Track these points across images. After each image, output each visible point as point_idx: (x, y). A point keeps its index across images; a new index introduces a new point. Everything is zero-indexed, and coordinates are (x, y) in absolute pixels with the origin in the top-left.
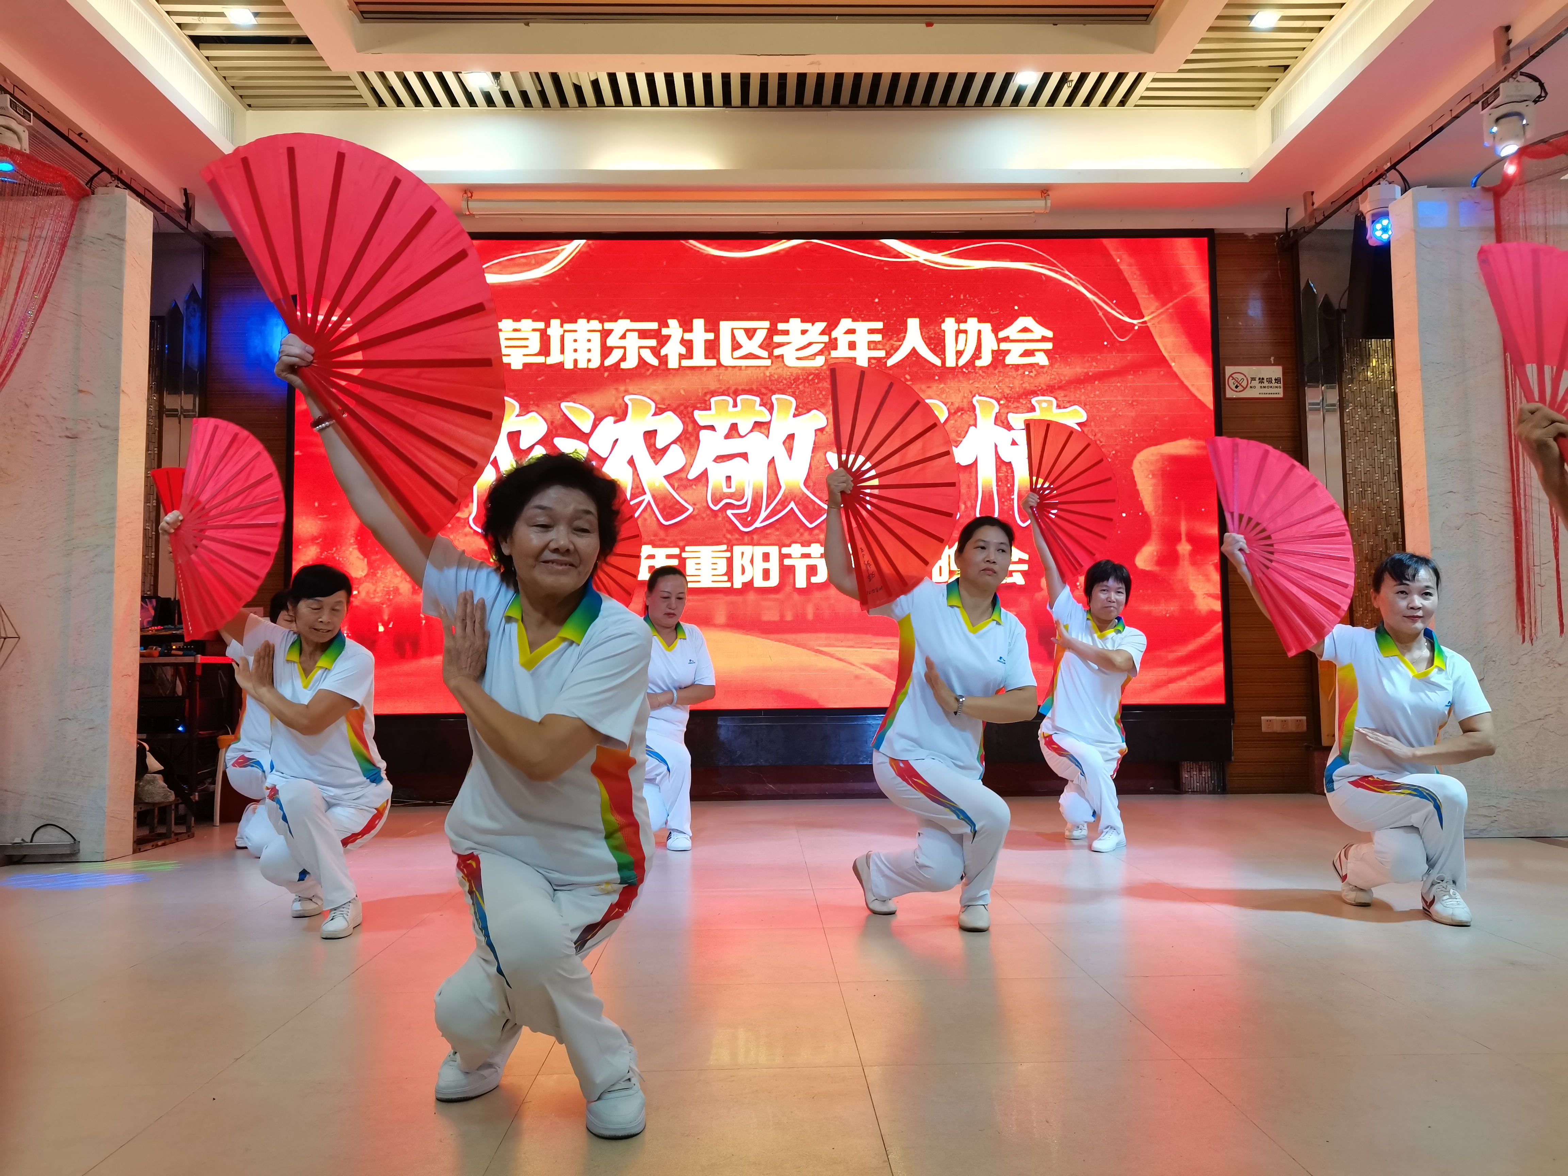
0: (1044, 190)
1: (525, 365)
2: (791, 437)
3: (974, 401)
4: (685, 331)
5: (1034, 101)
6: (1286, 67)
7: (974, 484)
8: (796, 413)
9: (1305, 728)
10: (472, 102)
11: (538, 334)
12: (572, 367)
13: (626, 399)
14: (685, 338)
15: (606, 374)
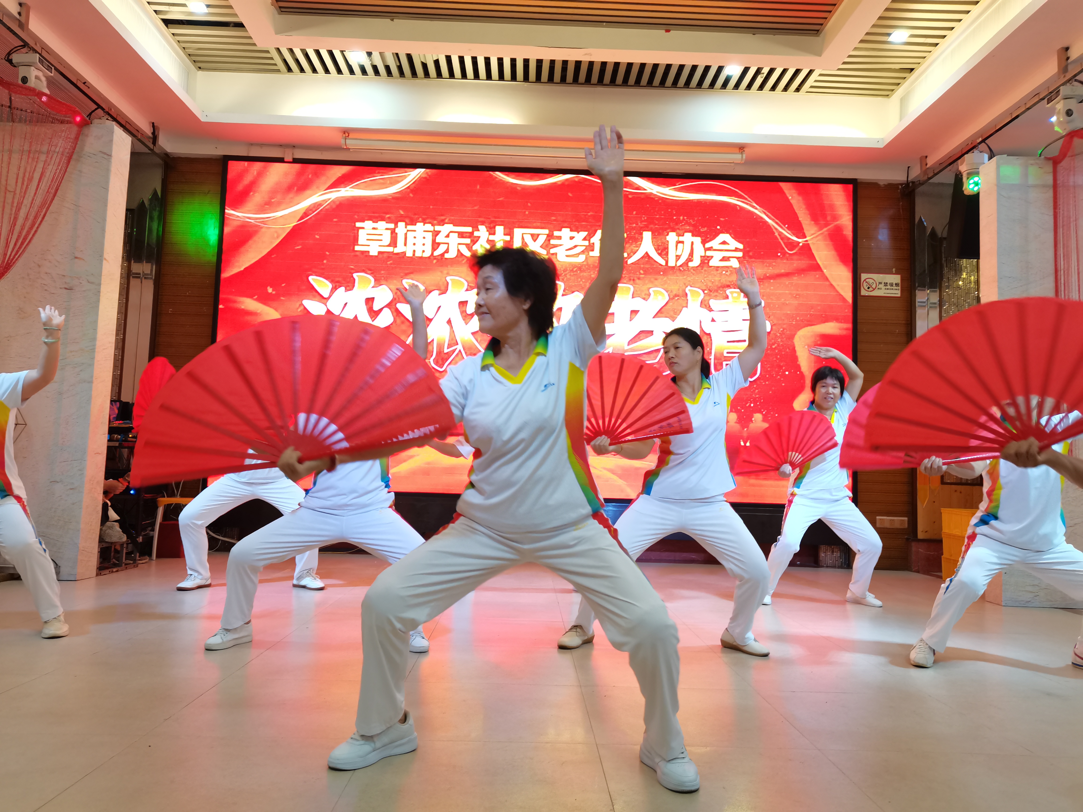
0: (741, 148)
1: (380, 253)
3: (687, 290)
4: (490, 234)
5: (737, 86)
6: (912, 70)
8: (564, 293)
9: (906, 526)
10: (352, 72)
11: (389, 232)
12: (411, 255)
13: (448, 279)
14: (490, 239)
15: (435, 261)
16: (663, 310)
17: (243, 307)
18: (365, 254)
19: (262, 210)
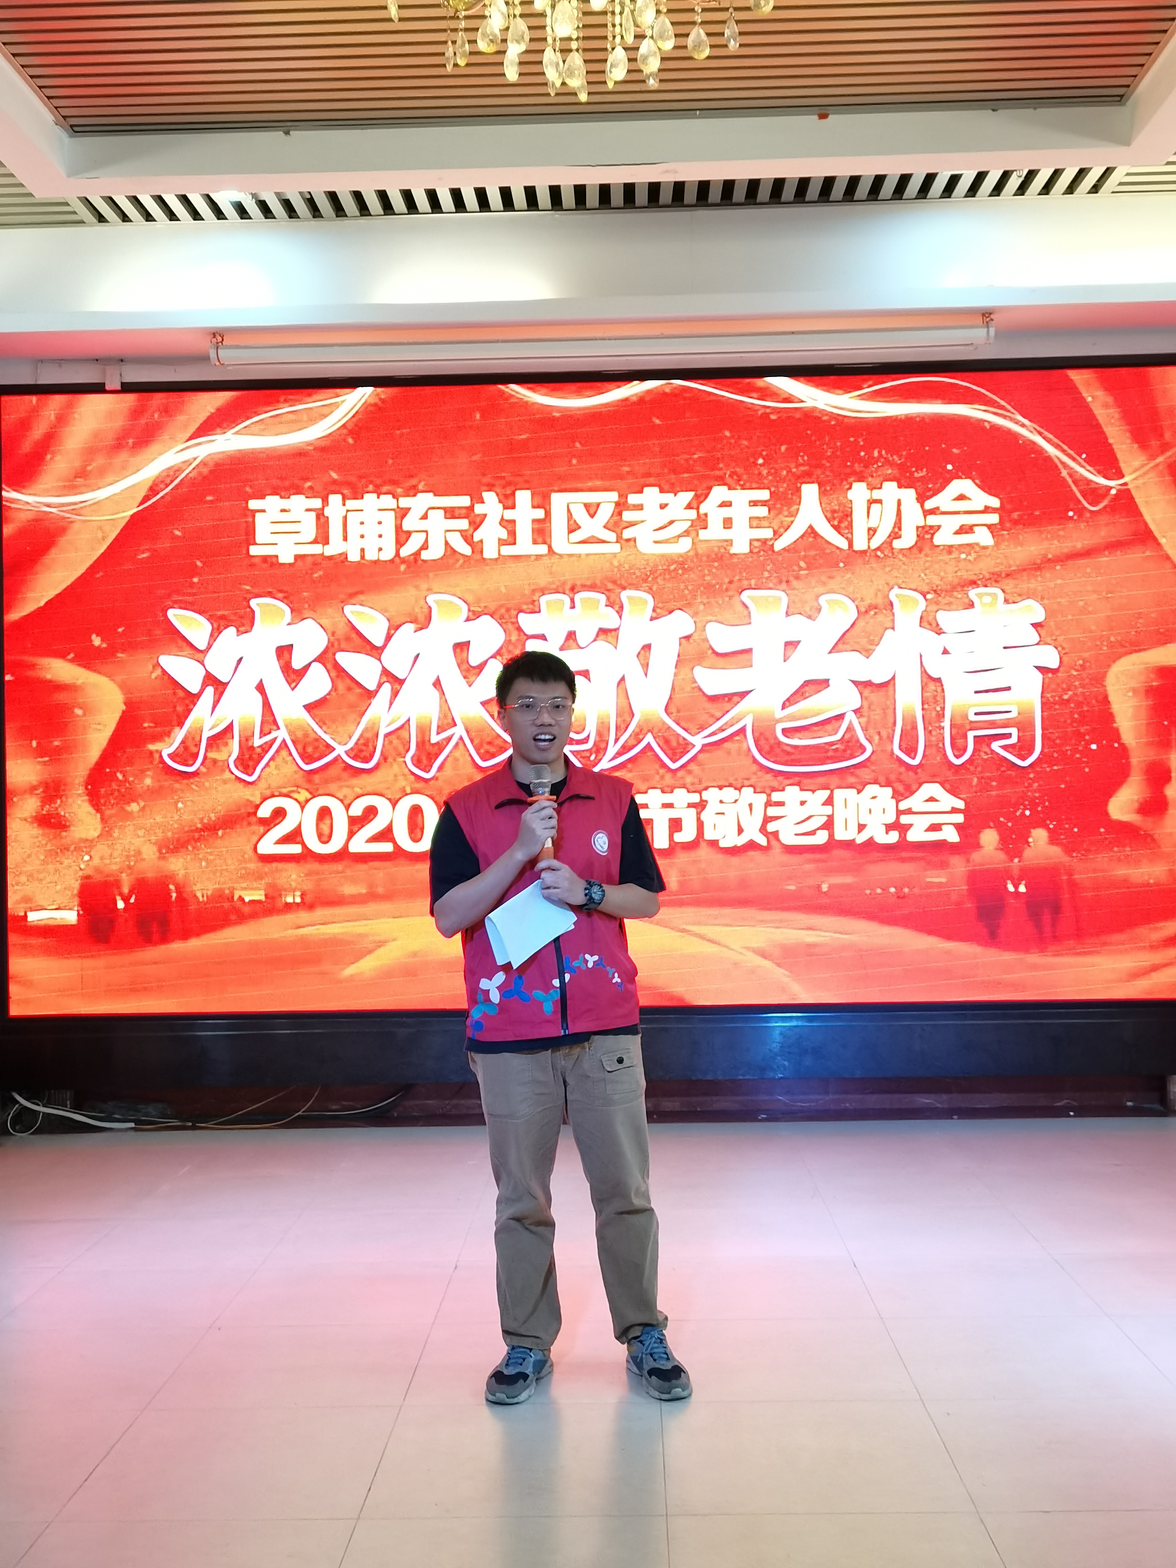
0: (986, 315)
1: (297, 557)
2: (647, 647)
3: (892, 596)
4: (505, 508)
5: (973, 190)
7: (892, 707)
8: (654, 615)
10: (219, 214)
11: (313, 515)
12: (358, 558)
13: (431, 599)
14: (506, 518)
15: (403, 567)
16: (847, 636)
17: (49, 677)
18: (270, 561)
19: (70, 488)
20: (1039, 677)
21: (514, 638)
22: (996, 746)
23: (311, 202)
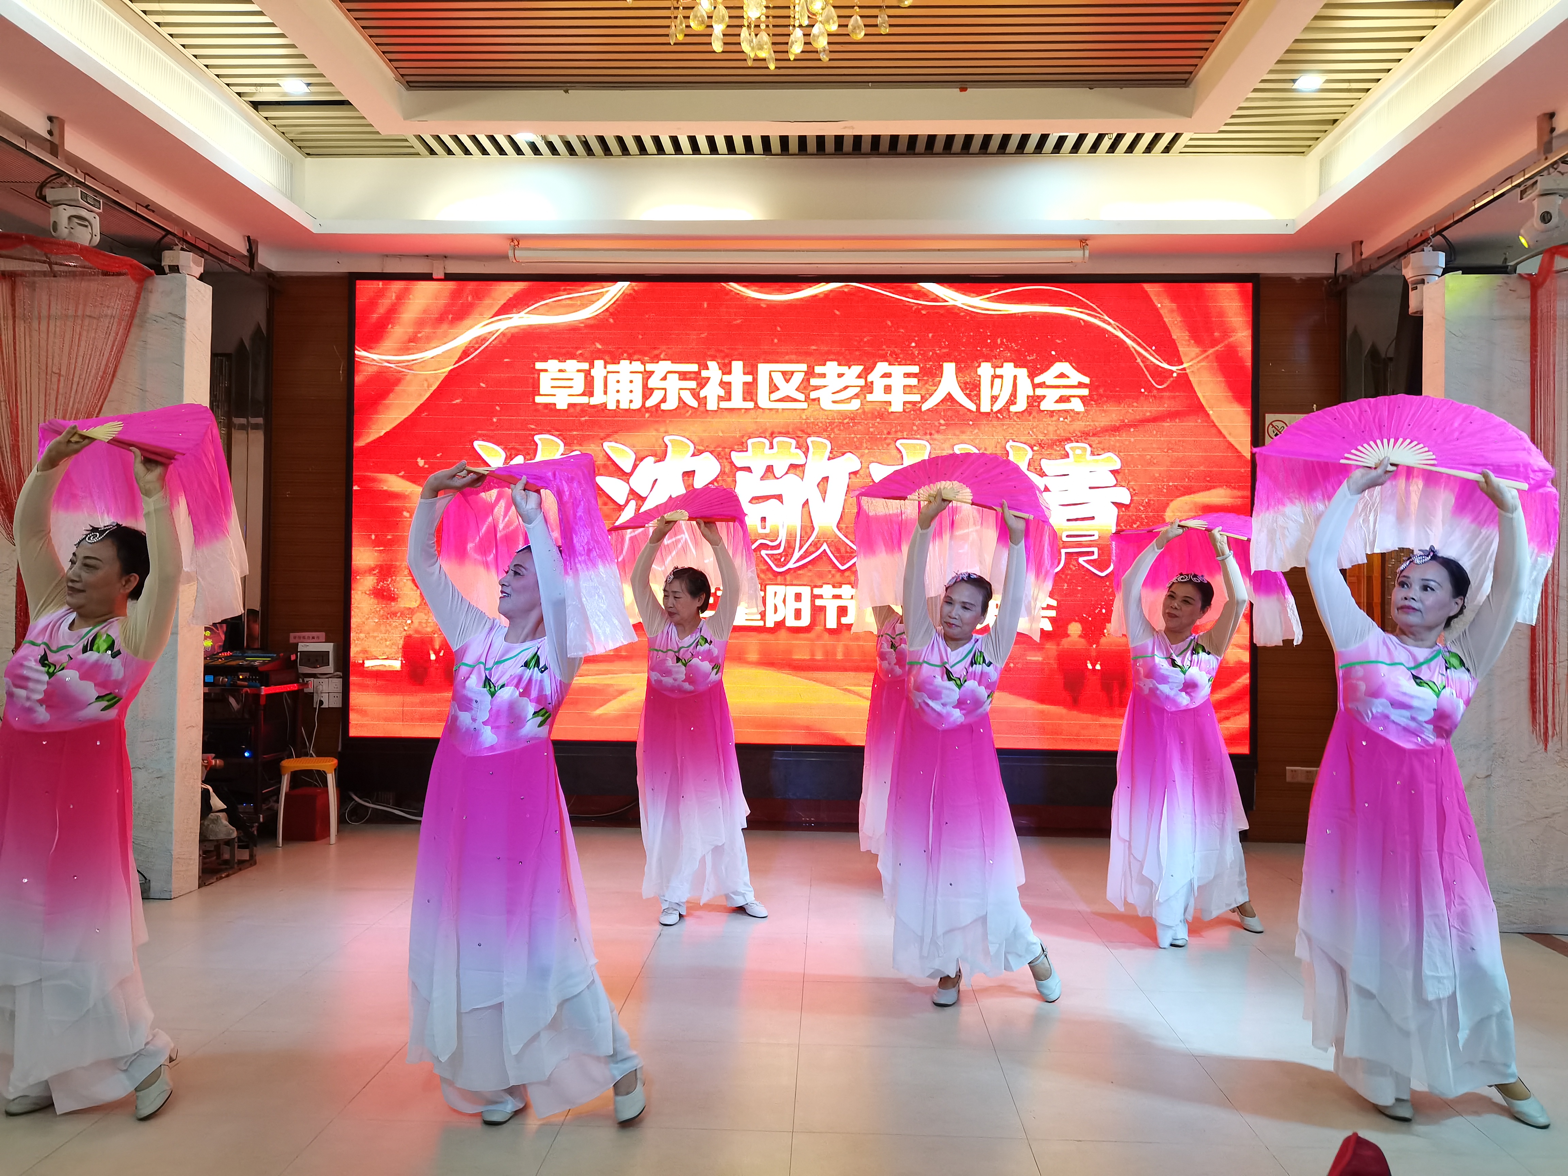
0: (1083, 240)
1: (570, 405)
2: (826, 479)
3: (1008, 448)
4: (723, 374)
5: (1076, 148)
6: (1335, 121)
8: (831, 456)
10: (519, 151)
11: (582, 375)
12: (614, 407)
13: (666, 439)
14: (724, 380)
15: (647, 415)
17: (385, 488)
18: (550, 408)
19: (405, 349)
20: (1115, 511)
21: (727, 470)
22: (1081, 560)
23: (586, 144)
